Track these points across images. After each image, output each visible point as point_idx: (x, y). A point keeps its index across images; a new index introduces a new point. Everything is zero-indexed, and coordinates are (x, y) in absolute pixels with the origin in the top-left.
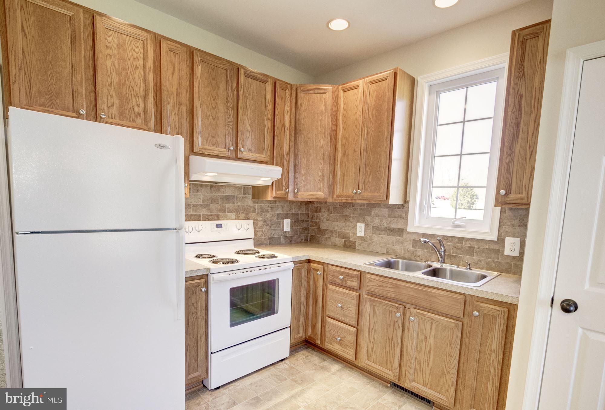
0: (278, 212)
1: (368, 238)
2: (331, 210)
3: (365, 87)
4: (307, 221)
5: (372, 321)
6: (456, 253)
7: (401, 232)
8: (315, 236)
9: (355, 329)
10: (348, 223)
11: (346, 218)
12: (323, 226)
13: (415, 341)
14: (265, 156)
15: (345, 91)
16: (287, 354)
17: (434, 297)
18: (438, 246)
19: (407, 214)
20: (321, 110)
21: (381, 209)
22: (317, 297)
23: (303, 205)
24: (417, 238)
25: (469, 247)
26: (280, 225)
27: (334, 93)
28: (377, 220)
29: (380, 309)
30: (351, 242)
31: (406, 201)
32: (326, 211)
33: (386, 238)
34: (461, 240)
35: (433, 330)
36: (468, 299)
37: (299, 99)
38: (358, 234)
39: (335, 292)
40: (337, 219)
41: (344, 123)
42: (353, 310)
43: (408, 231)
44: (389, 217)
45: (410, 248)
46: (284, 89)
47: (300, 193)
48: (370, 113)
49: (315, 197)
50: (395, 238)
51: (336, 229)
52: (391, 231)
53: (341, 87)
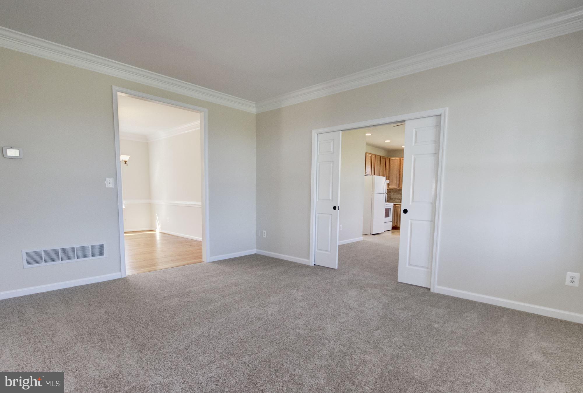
16: (391, 229)
37: (390, 161)
46: (387, 159)
51: (397, 197)
53: (401, 158)
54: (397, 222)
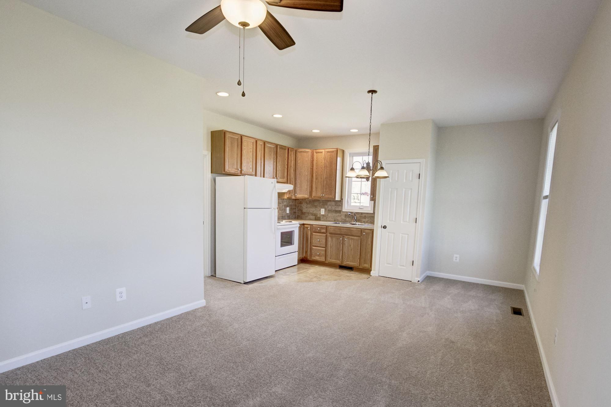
0: (284, 204)
1: (326, 215)
2: (308, 203)
3: (325, 153)
4: (295, 208)
5: (331, 245)
6: (361, 218)
7: (340, 212)
8: (300, 216)
9: (324, 249)
10: (317, 209)
11: (316, 207)
12: (304, 211)
13: (347, 247)
14: (285, 180)
15: (316, 153)
16: (296, 263)
17: (352, 231)
18: (354, 216)
19: (342, 204)
20: (306, 160)
21: (332, 202)
22: (308, 239)
23: (294, 201)
24: (346, 213)
25: (365, 216)
26: (285, 210)
27: (311, 153)
28: (330, 207)
29: (334, 239)
30: (318, 217)
31: (342, 199)
32: (306, 204)
33: (334, 214)
34: (362, 213)
35: (352, 242)
36: (362, 230)
37: (297, 155)
38: (322, 214)
39: (316, 235)
40: (311, 207)
41: (316, 166)
42: (324, 241)
43: (343, 211)
44: (335, 205)
45: (344, 218)
46: (291, 151)
47: (298, 195)
48: (327, 164)
49: (304, 197)
50: (338, 214)
51: (311, 211)
52: (336, 211)
53: (314, 151)
54: (306, 252)
